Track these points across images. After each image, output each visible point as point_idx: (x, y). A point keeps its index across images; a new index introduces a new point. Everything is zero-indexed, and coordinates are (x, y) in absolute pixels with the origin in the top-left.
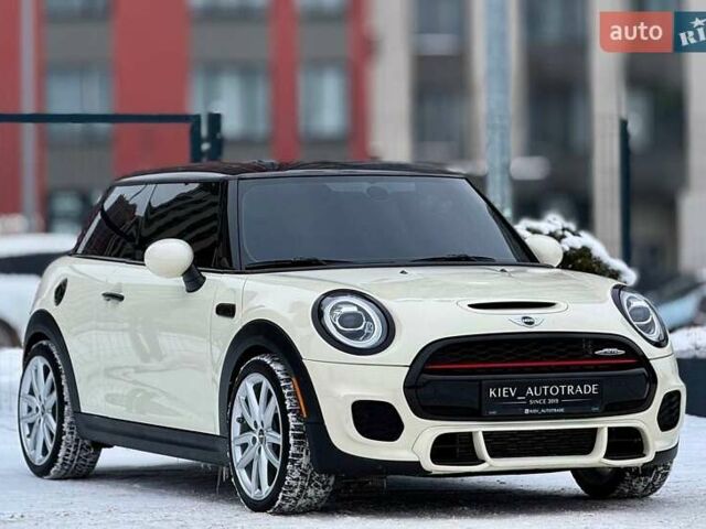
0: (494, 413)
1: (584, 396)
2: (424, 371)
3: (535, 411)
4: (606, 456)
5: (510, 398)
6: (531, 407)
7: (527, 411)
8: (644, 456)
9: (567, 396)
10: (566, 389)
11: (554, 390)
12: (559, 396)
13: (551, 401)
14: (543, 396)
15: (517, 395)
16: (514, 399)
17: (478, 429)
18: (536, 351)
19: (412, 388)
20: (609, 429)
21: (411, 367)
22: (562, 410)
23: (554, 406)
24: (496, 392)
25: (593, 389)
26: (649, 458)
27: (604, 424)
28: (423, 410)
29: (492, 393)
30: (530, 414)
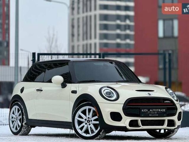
0: (143, 115)
1: (162, 112)
2: (127, 105)
3: (152, 115)
4: (167, 126)
5: (146, 112)
6: (151, 114)
7: (150, 115)
8: (175, 126)
9: (159, 112)
10: (158, 110)
11: (156, 110)
12: (157, 112)
13: (155, 113)
14: (153, 112)
15: (148, 111)
16: (147, 112)
17: (139, 119)
18: (151, 101)
19: (124, 109)
20: (168, 120)
21: (124, 104)
22: (158, 115)
23: (156, 114)
24: (143, 110)
25: (164, 110)
26: (176, 127)
27: (166, 119)
28: (127, 114)
29: (142, 110)
30: (151, 116)
